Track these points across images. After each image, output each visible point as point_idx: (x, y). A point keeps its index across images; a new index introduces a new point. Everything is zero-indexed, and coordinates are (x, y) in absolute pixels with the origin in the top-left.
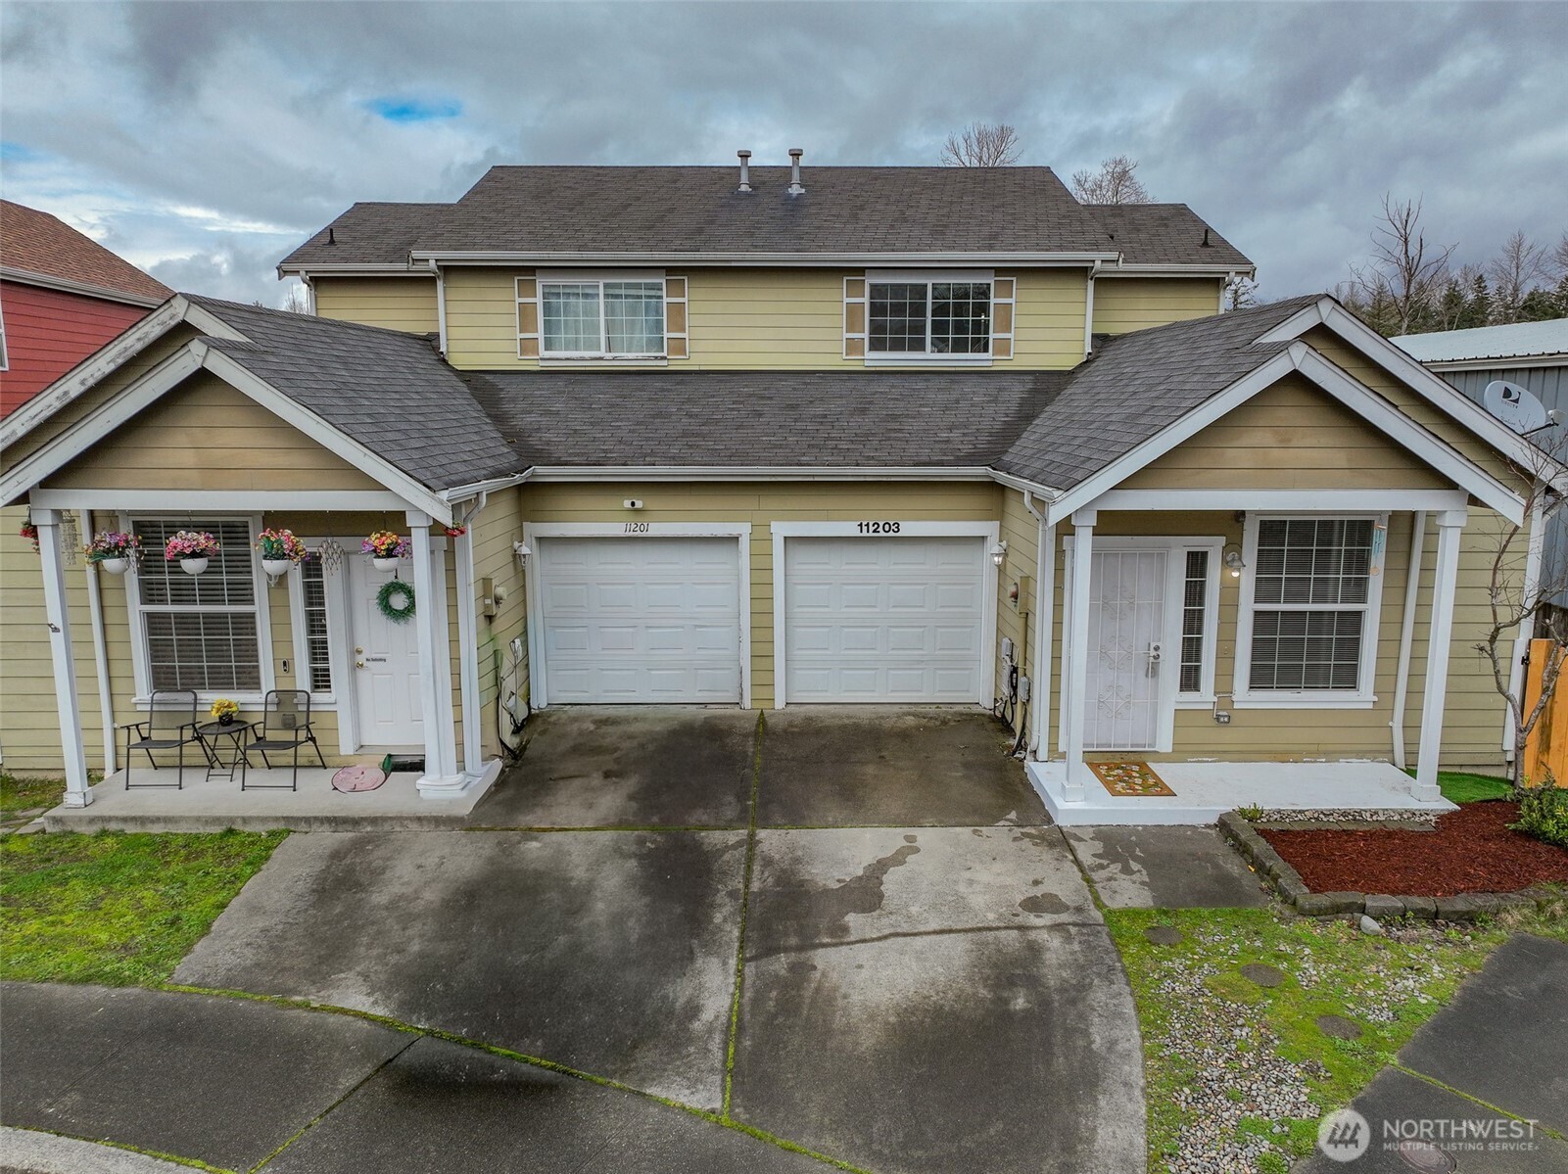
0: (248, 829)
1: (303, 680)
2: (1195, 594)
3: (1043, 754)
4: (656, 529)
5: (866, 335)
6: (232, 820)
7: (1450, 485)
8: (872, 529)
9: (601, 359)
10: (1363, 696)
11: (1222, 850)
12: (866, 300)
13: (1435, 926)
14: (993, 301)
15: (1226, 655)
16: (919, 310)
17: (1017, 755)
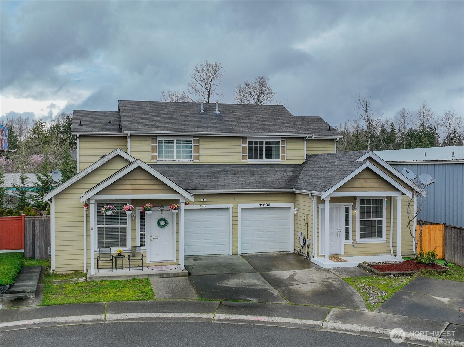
0: (139, 278)
1: (138, 244)
2: (347, 216)
3: (315, 256)
4: (208, 206)
5: (248, 155)
6: (135, 276)
7: (398, 190)
8: (263, 205)
9: (175, 161)
10: (384, 239)
12: (247, 145)
14: (280, 146)
15: (354, 231)
16: (261, 148)
17: (307, 259)
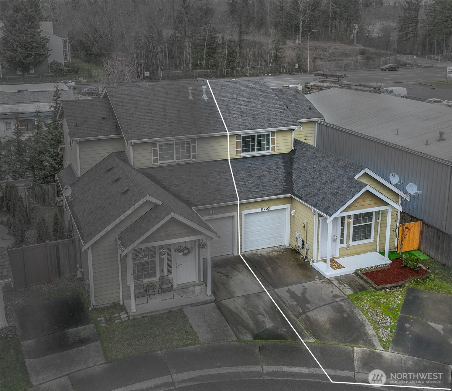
0: (174, 310)
1: (166, 273)
2: (343, 225)
3: (315, 261)
4: (216, 216)
5: (241, 149)
6: (170, 308)
7: (390, 205)
8: (264, 209)
9: (175, 162)
10: (372, 240)
11: (357, 278)
12: (241, 140)
13: (397, 289)
14: (271, 137)
15: (348, 236)
16: (254, 141)
17: (306, 260)
